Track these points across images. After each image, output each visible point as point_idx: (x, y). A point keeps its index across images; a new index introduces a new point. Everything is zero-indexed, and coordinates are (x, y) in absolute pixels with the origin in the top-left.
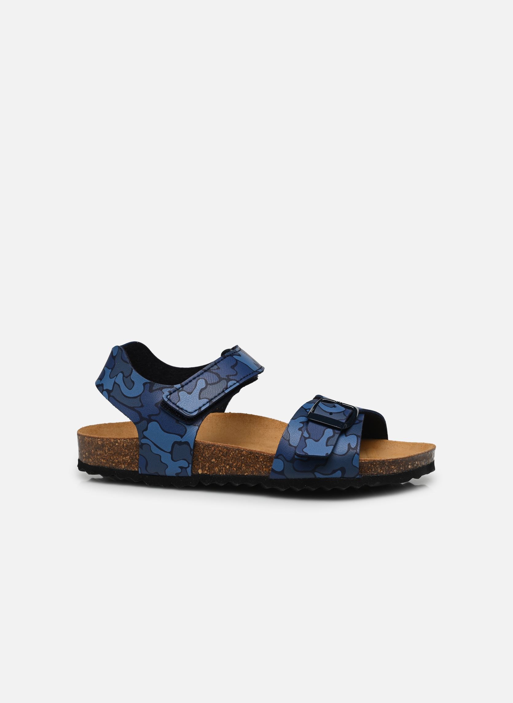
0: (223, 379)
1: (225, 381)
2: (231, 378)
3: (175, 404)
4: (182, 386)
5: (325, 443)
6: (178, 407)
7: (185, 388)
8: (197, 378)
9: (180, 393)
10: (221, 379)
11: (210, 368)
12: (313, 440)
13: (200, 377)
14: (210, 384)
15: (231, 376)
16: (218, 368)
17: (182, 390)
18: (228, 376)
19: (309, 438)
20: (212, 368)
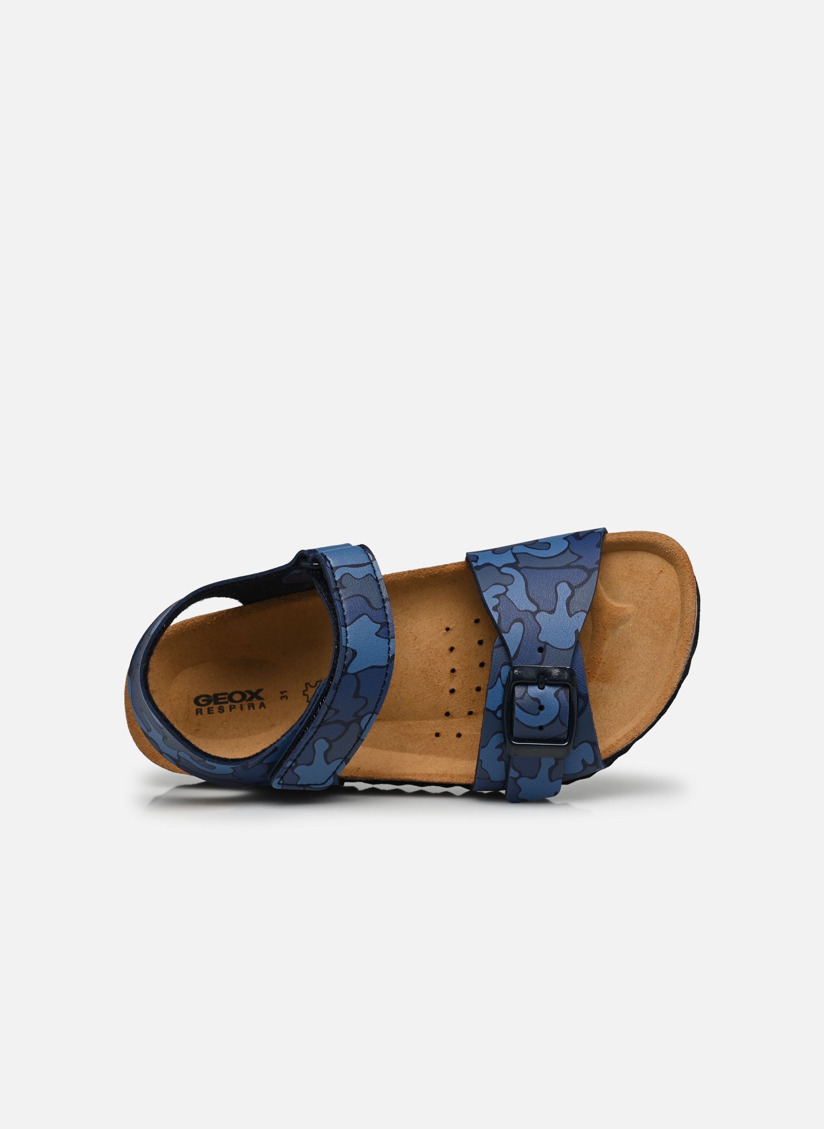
0: (351, 723)
1: (355, 725)
2: (361, 713)
3: (296, 785)
4: (295, 761)
5: (547, 777)
6: (301, 785)
7: (299, 762)
8: (311, 742)
9: (296, 771)
10: (347, 725)
11: (323, 719)
12: (527, 778)
13: (315, 738)
14: (335, 740)
15: (359, 711)
16: (337, 711)
17: (297, 765)
18: (356, 714)
19: (520, 776)
20: (327, 718)
